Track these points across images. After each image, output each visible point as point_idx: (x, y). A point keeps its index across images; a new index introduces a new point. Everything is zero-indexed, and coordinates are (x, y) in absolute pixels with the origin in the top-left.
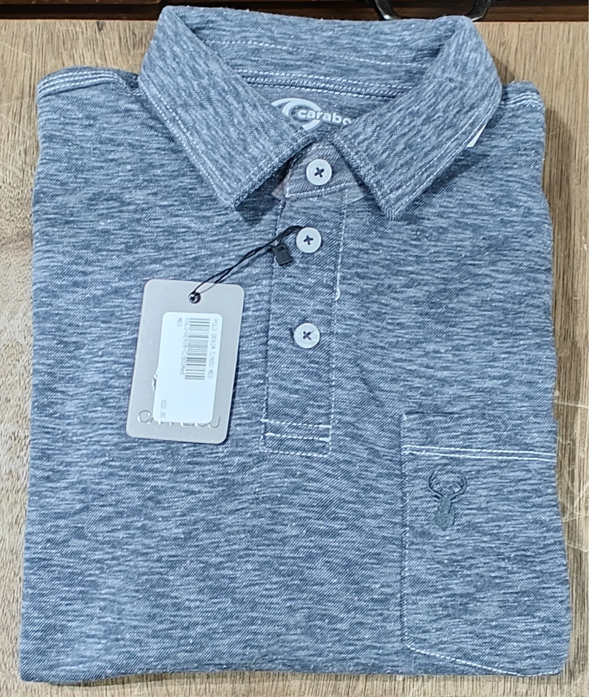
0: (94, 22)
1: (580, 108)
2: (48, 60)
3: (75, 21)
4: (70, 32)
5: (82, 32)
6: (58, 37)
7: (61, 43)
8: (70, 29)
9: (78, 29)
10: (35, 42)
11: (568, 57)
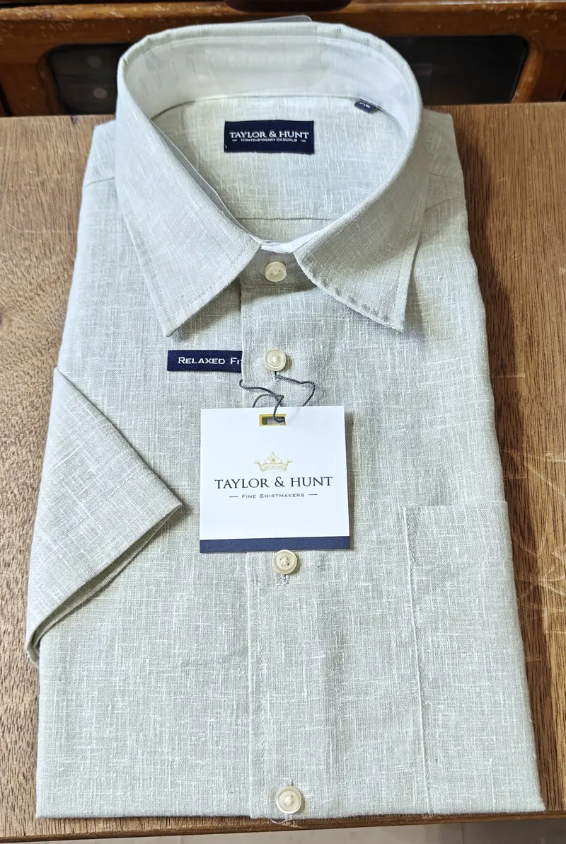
0: (67, 118)
1: (554, 176)
2: (21, 151)
3: (49, 117)
4: (45, 127)
5: (56, 127)
6: (31, 131)
7: (35, 136)
8: (44, 123)
9: (52, 124)
10: (9, 135)
11: (536, 131)
